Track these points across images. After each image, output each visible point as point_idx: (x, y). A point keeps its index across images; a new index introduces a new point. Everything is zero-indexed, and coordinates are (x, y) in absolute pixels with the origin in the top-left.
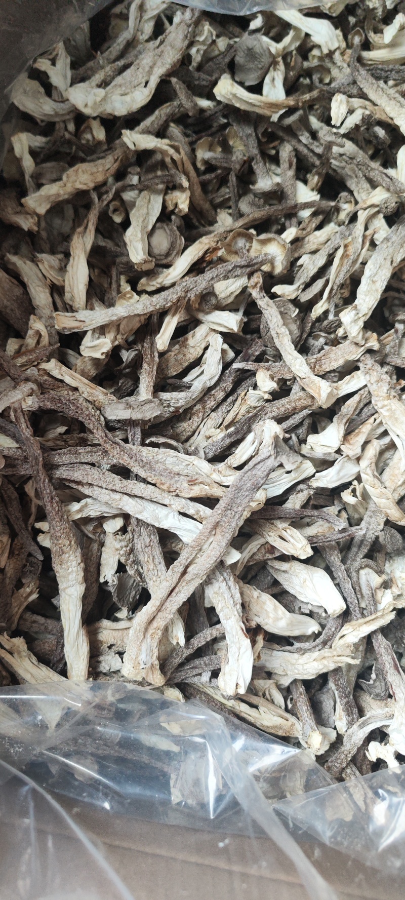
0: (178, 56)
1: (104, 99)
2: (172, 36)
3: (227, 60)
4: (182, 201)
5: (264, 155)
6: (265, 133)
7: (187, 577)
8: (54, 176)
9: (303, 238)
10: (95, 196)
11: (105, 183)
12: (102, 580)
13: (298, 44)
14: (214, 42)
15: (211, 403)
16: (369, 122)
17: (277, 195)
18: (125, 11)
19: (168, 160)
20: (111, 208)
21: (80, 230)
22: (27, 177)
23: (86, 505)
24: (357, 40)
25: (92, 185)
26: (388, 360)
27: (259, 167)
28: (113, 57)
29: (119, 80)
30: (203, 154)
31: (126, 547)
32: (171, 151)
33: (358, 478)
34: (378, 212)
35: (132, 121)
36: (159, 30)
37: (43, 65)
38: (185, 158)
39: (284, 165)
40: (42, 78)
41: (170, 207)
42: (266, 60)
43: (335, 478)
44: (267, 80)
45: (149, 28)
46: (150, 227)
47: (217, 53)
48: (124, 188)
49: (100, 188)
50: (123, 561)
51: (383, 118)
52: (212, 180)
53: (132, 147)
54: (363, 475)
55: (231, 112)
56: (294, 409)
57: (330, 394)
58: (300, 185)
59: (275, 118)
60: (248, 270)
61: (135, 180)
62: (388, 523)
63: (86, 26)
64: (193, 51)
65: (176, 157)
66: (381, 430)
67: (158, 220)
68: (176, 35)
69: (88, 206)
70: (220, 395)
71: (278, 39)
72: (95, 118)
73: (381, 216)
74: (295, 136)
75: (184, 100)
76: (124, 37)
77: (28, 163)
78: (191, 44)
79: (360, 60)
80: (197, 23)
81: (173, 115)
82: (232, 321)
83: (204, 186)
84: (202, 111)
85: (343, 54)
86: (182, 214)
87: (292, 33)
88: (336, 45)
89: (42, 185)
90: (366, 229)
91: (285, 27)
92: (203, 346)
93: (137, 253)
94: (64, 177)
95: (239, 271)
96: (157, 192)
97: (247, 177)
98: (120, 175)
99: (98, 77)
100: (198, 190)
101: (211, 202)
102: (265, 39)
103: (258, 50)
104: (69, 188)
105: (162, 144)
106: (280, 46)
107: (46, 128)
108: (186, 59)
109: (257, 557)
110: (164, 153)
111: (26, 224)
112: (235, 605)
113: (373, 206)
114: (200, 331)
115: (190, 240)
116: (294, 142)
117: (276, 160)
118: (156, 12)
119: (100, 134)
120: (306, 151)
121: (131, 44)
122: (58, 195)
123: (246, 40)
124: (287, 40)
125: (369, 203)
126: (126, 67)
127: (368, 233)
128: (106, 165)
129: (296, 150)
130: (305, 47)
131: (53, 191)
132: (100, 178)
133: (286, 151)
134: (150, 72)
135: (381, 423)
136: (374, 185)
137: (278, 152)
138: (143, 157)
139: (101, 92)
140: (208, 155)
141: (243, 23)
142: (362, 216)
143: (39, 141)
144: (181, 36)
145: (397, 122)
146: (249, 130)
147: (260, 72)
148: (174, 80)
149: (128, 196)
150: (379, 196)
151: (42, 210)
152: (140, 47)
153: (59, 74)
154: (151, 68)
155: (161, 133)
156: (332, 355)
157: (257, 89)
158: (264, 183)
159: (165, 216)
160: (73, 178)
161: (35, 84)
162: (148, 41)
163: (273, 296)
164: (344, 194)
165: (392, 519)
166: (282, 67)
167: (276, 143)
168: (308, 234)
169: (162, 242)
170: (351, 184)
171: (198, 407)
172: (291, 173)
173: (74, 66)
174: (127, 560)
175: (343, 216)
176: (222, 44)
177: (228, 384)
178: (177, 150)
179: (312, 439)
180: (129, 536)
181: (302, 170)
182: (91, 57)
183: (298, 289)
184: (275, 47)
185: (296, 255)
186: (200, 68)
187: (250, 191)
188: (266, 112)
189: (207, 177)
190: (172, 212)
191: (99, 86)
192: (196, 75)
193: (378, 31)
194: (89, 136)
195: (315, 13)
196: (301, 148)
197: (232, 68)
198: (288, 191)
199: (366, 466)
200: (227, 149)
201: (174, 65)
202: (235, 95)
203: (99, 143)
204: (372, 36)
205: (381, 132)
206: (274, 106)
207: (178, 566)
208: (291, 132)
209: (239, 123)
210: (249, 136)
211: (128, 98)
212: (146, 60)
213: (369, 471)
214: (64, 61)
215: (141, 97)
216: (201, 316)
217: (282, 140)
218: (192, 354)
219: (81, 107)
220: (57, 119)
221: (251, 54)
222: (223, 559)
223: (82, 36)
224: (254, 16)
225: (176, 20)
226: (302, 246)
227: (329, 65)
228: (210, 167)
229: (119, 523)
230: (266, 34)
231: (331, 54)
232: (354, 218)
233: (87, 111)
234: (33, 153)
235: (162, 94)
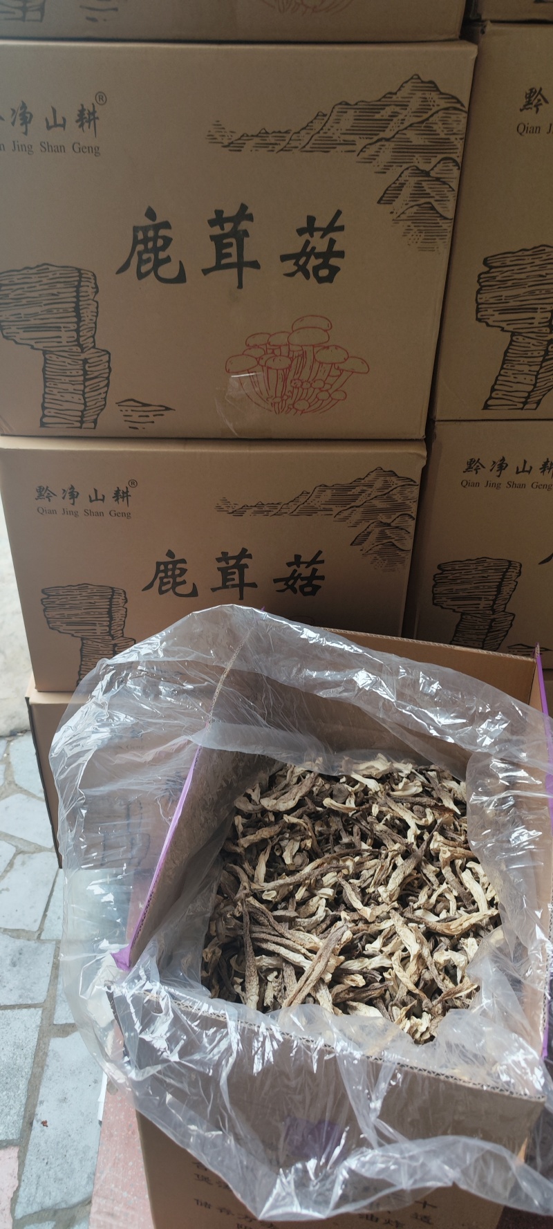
0: (308, 789)
1: (276, 804)
2: (306, 782)
3: (329, 792)
4: (309, 843)
5: (346, 831)
6: (346, 821)
7: (308, 983)
8: (252, 832)
9: (363, 863)
10: (269, 841)
11: (273, 837)
12: (265, 1005)
13: (362, 789)
14: (323, 785)
15: (320, 929)
16: (393, 818)
17: (350, 845)
18: (285, 774)
19: (302, 828)
20: (276, 848)
21: (263, 852)
22: (239, 833)
23: (262, 958)
24: (387, 787)
25: (269, 836)
26: (405, 914)
27: (343, 834)
28: (280, 789)
29: (282, 797)
30: (318, 828)
31: (278, 986)
32: (304, 824)
33: (392, 968)
34: (398, 854)
35: (289, 812)
36: (299, 780)
37: (249, 791)
38: (310, 828)
39: (355, 834)
40: (249, 797)
41: (303, 847)
42: (347, 794)
43: (379, 962)
44: (347, 801)
45: (295, 780)
46: (294, 854)
47: (324, 789)
48: (282, 840)
49: (271, 838)
50: (276, 994)
51: (398, 816)
52: (322, 840)
53: (287, 821)
54: (394, 966)
55: (332, 812)
56: (359, 930)
57: (371, 914)
58: (363, 844)
59: (350, 814)
60: (337, 869)
61: (287, 835)
62: (409, 993)
63: (268, 779)
64: (314, 789)
65: (306, 826)
66: (402, 947)
67: (297, 851)
68: (307, 782)
69: (268, 844)
70: (324, 926)
71: (353, 786)
72: (271, 812)
73: (400, 855)
74: (360, 822)
75: (310, 805)
76: (284, 783)
77: (240, 828)
78: (314, 786)
79: (388, 795)
80: (316, 778)
81: (305, 811)
82: (330, 892)
83: (319, 842)
84: (318, 811)
85: (382, 793)
86: (308, 849)
87: (359, 784)
88: (379, 789)
89: (247, 836)
90: (392, 859)
91: (356, 782)
92: (316, 906)
93: (288, 861)
94: (257, 833)
95: (333, 869)
96: (297, 841)
97: (338, 838)
98: (281, 833)
99: (274, 796)
100: (316, 843)
101: (322, 850)
102: (346, 786)
103: (343, 789)
104: (259, 837)
105: (301, 821)
106: (354, 789)
107: (247, 816)
108: (310, 792)
109: (341, 996)
110: (300, 825)
111: (239, 850)
112: (329, 1001)
113: (394, 850)
114: (315, 899)
115: (311, 860)
116: (359, 825)
117: (351, 833)
118: (298, 774)
119: (272, 819)
120: (365, 829)
121: (287, 785)
122: (253, 840)
123: (338, 786)
124: (357, 787)
125: (393, 849)
126: (285, 793)
127: (393, 861)
128: (277, 829)
129: (360, 828)
130: (366, 790)
131: (251, 838)
132: (272, 834)
133: (356, 829)
134: (296, 795)
135: (402, 943)
136: (395, 842)
137: (352, 830)
138: (292, 826)
139: (275, 801)
140: (320, 829)
141: (337, 779)
142: (390, 854)
143: (245, 821)
144: (309, 782)
145: (404, 818)
146: (338, 819)
147: (344, 798)
148: (306, 798)
149: (283, 843)
150: (397, 846)
151: (246, 846)
152: (291, 787)
153: (255, 796)
154: (297, 793)
155: (300, 817)
156: (376, 909)
157: (344, 803)
158: (345, 840)
159: (300, 850)
160: (260, 833)
161: (246, 799)
162: (295, 784)
163: (350, 883)
164: (383, 847)
165: (409, 989)
166: (354, 796)
167: (351, 826)
168: (366, 861)
169: (299, 860)
170: (385, 842)
171: (314, 930)
172: (358, 837)
173: (261, 793)
174: (278, 994)
175: (383, 856)
176: (327, 786)
177: (328, 922)
178: (307, 824)
179: (368, 946)
180: (280, 980)
181: (364, 838)
182: (270, 789)
183: (361, 882)
184: (350, 789)
185: (360, 870)
186: (317, 795)
187: (339, 843)
188: (346, 811)
189: (320, 838)
190: (304, 849)
191: (274, 799)
192: (316, 797)
193: (397, 784)
194: (267, 819)
195: (370, 777)
196: (362, 827)
197: (331, 796)
198: (357, 844)
199: (395, 962)
200: (329, 826)
201: (306, 793)
202: (332, 804)
203: (272, 822)
204: (394, 786)
205: (398, 822)
206: (351, 809)
207: (303, 978)
208: (357, 820)
209: (334, 816)
210: (338, 821)
211: (286, 804)
212: (295, 790)
213: (396, 963)
214: (258, 791)
215: (292, 804)
216: (316, 892)
217: (354, 825)
218: (312, 909)
219: (266, 806)
220: (253, 812)
221: (340, 791)
222: (323, 976)
223: (265, 781)
224: (342, 776)
225: (307, 777)
226: (363, 866)
227: (377, 797)
228: (321, 834)
229: (275, 973)
230: (348, 784)
231: (376, 793)
232: (386, 857)
233: (268, 808)
234: (243, 825)
235: (301, 804)
